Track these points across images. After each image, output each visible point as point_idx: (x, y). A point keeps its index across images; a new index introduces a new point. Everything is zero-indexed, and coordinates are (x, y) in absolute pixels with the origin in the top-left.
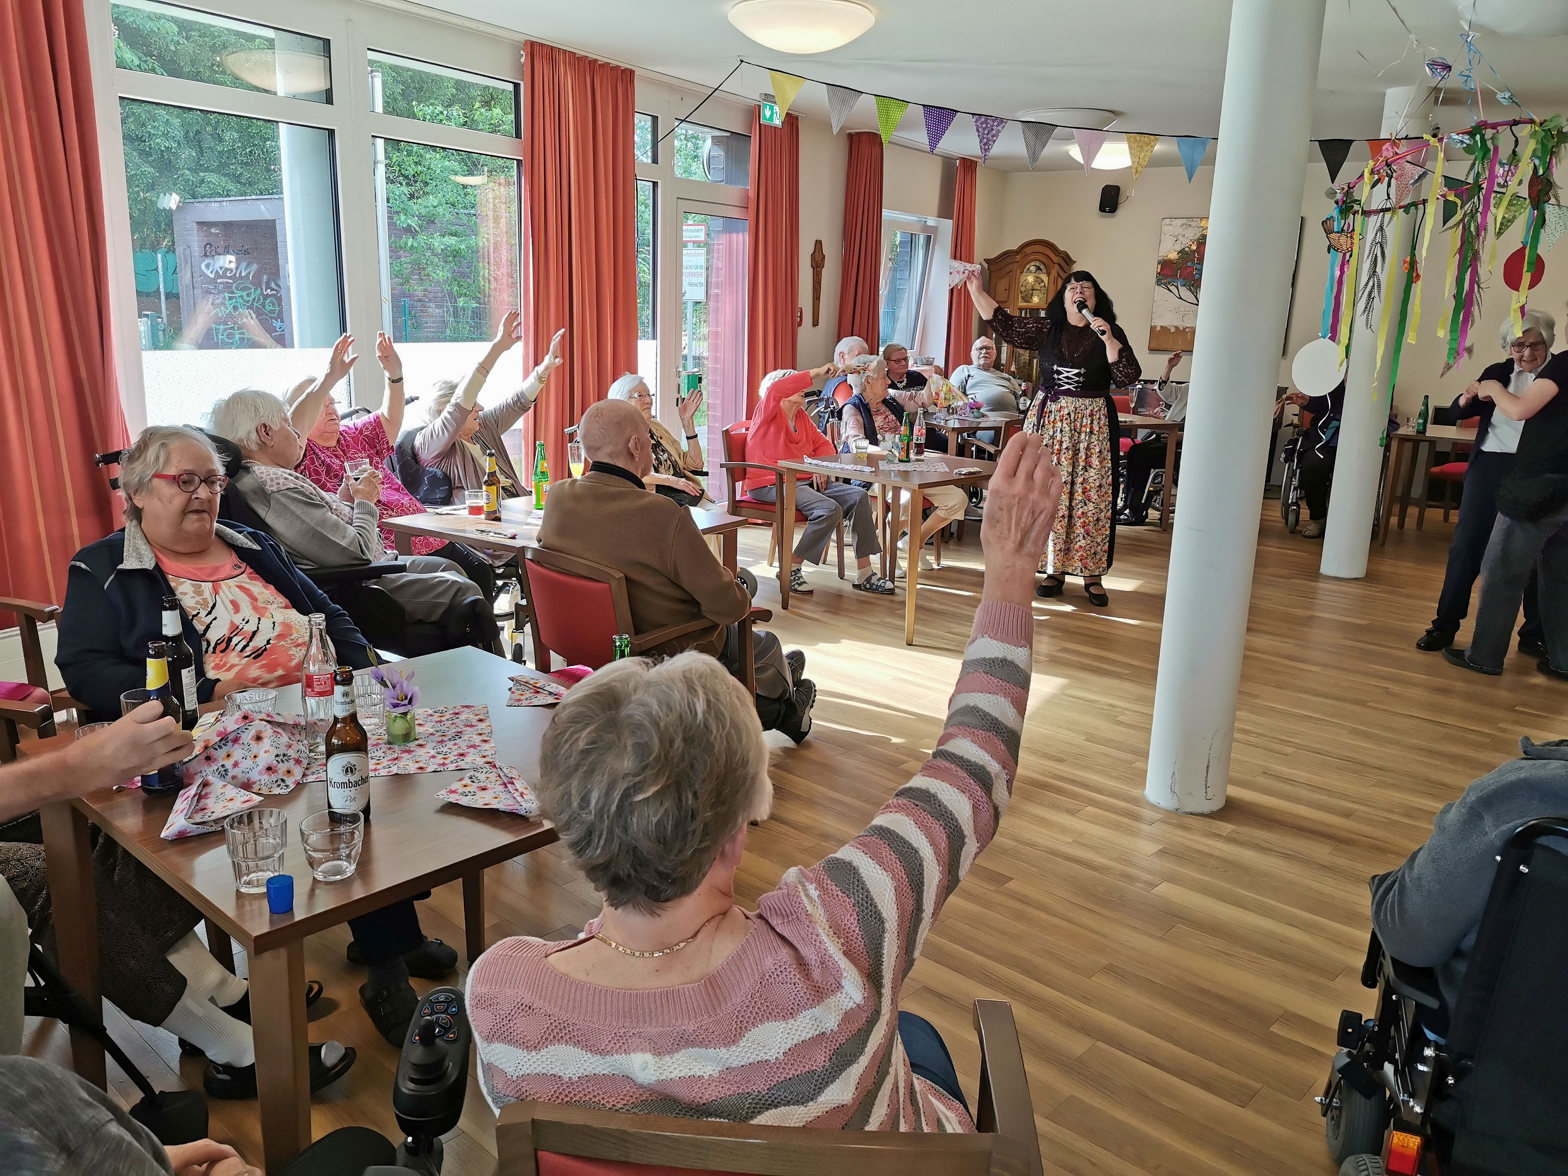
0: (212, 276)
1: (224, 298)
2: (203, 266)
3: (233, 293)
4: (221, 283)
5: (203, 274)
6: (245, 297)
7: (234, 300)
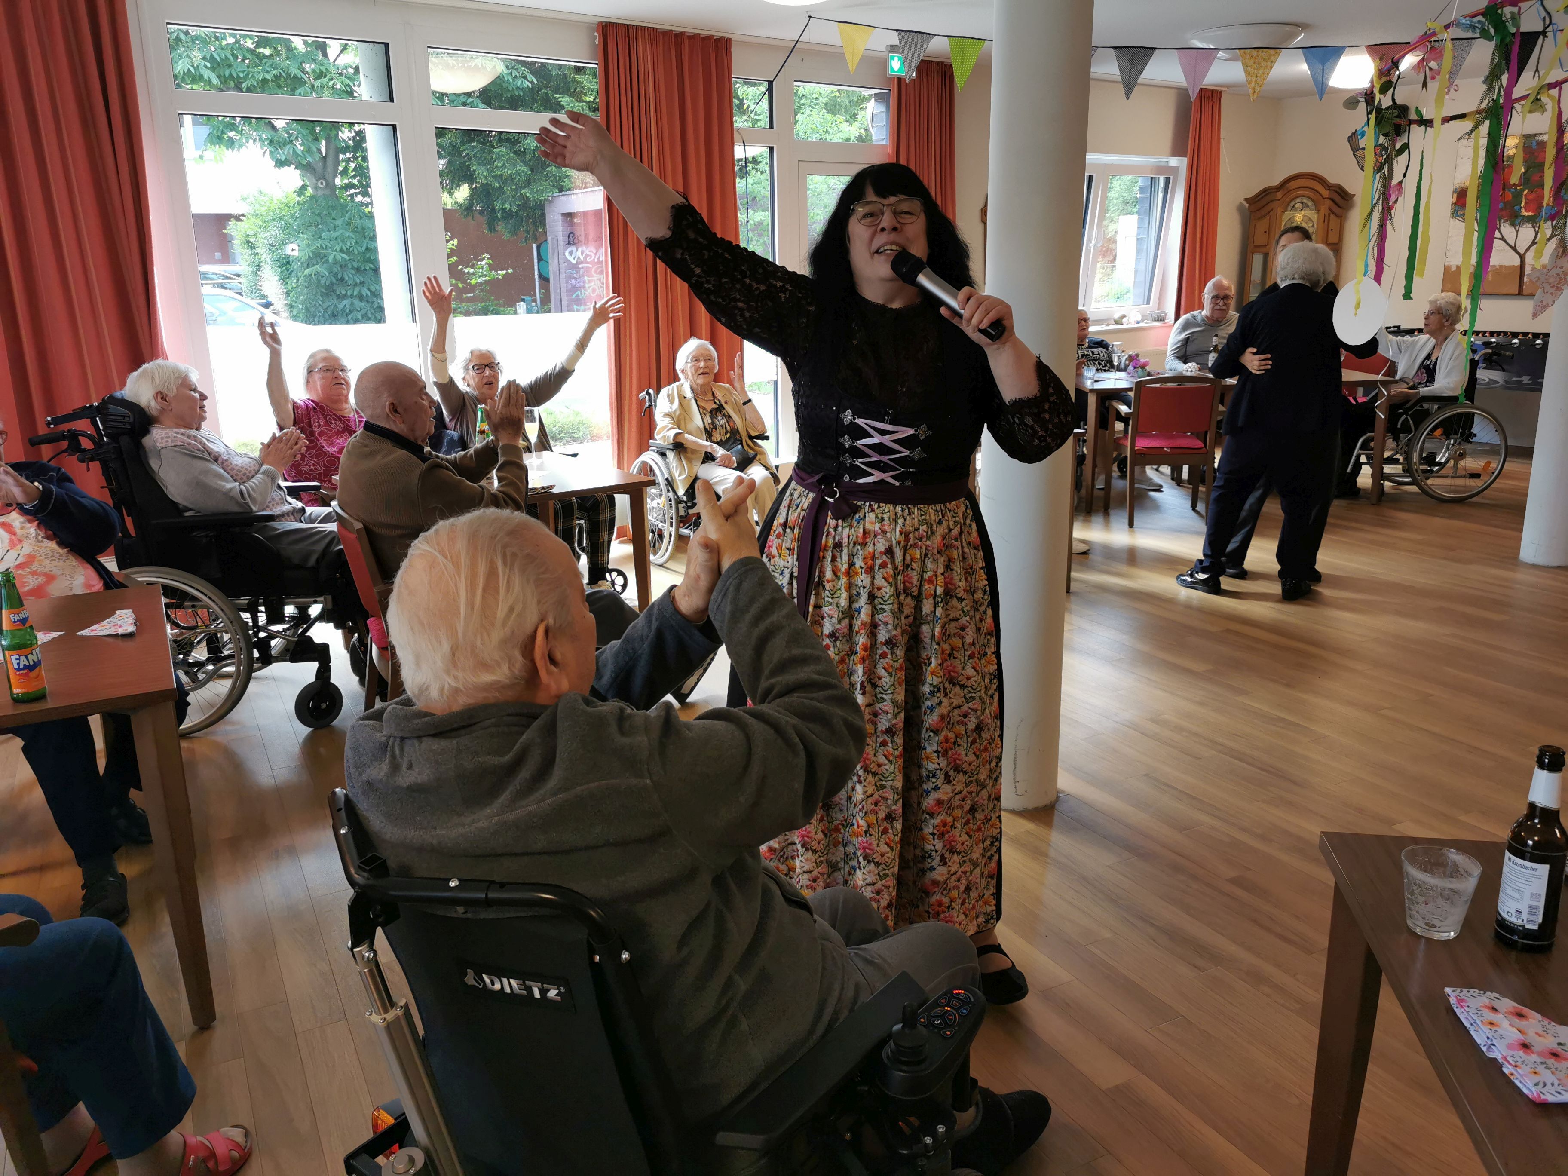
0: (574, 262)
1: (585, 282)
2: (567, 253)
3: (593, 276)
4: (582, 268)
5: (566, 261)
6: (602, 280)
7: (593, 283)
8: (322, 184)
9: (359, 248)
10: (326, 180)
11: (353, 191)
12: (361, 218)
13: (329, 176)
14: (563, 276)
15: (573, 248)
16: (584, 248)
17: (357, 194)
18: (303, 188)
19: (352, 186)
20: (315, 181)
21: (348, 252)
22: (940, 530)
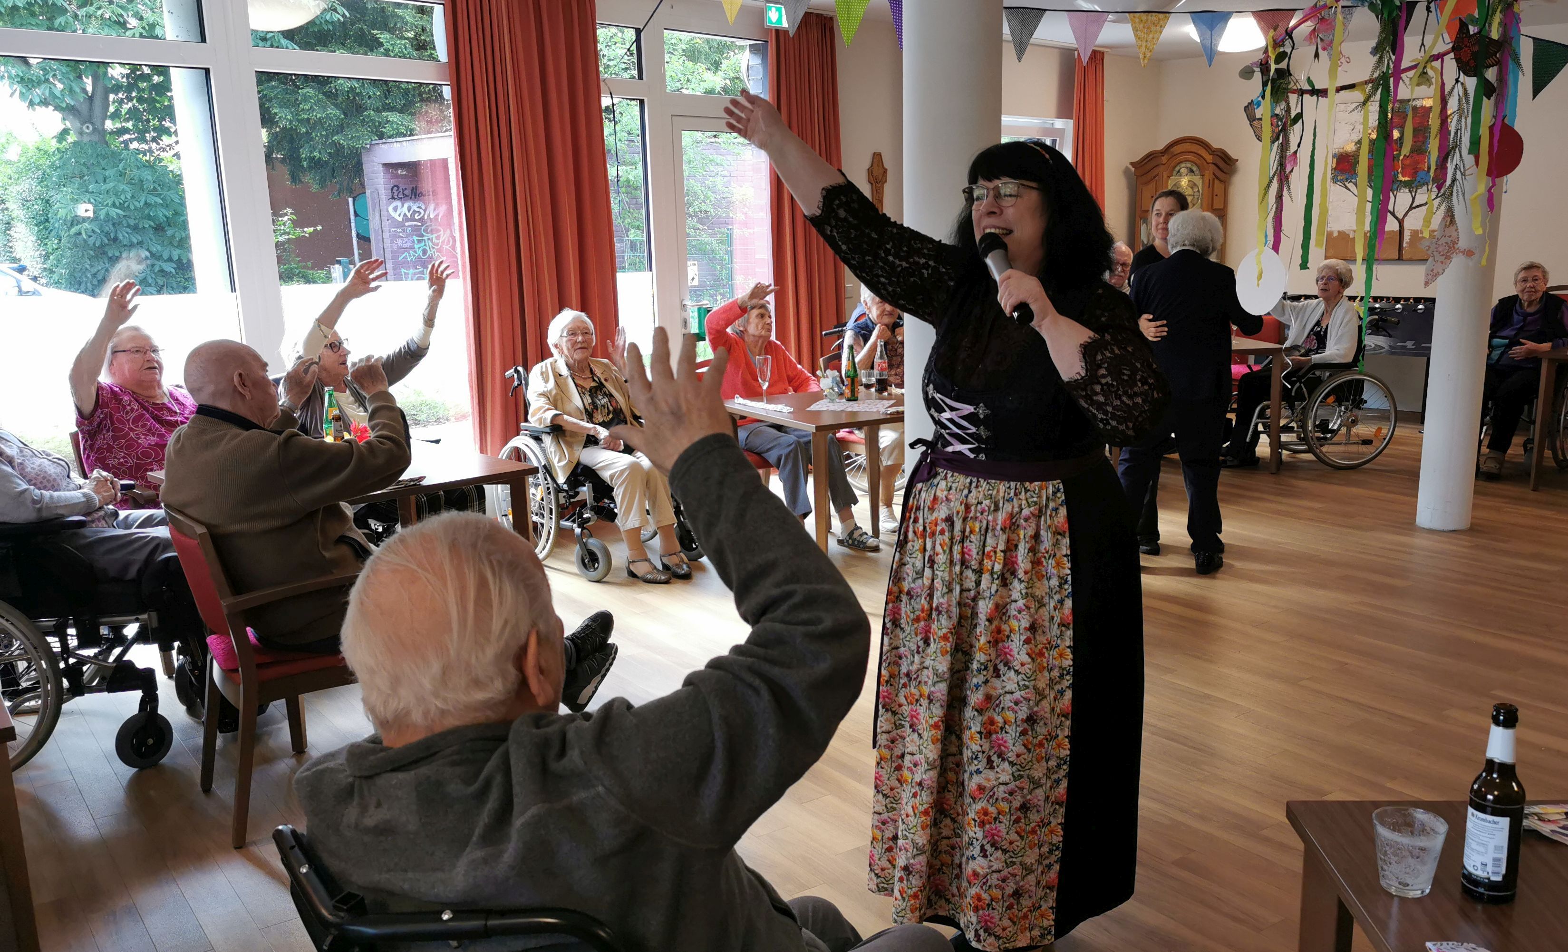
0: (400, 219)
1: (413, 242)
2: (390, 209)
3: (423, 236)
4: (409, 226)
5: (390, 218)
6: (434, 240)
7: (423, 244)
8: (88, 129)
9: (136, 203)
10: (92, 123)
11: (127, 137)
12: (138, 168)
13: (97, 118)
14: (386, 235)
15: (398, 203)
16: (410, 203)
17: (132, 140)
18: (65, 132)
19: (126, 131)
20: (79, 125)
21: (122, 207)
22: (1008, 507)
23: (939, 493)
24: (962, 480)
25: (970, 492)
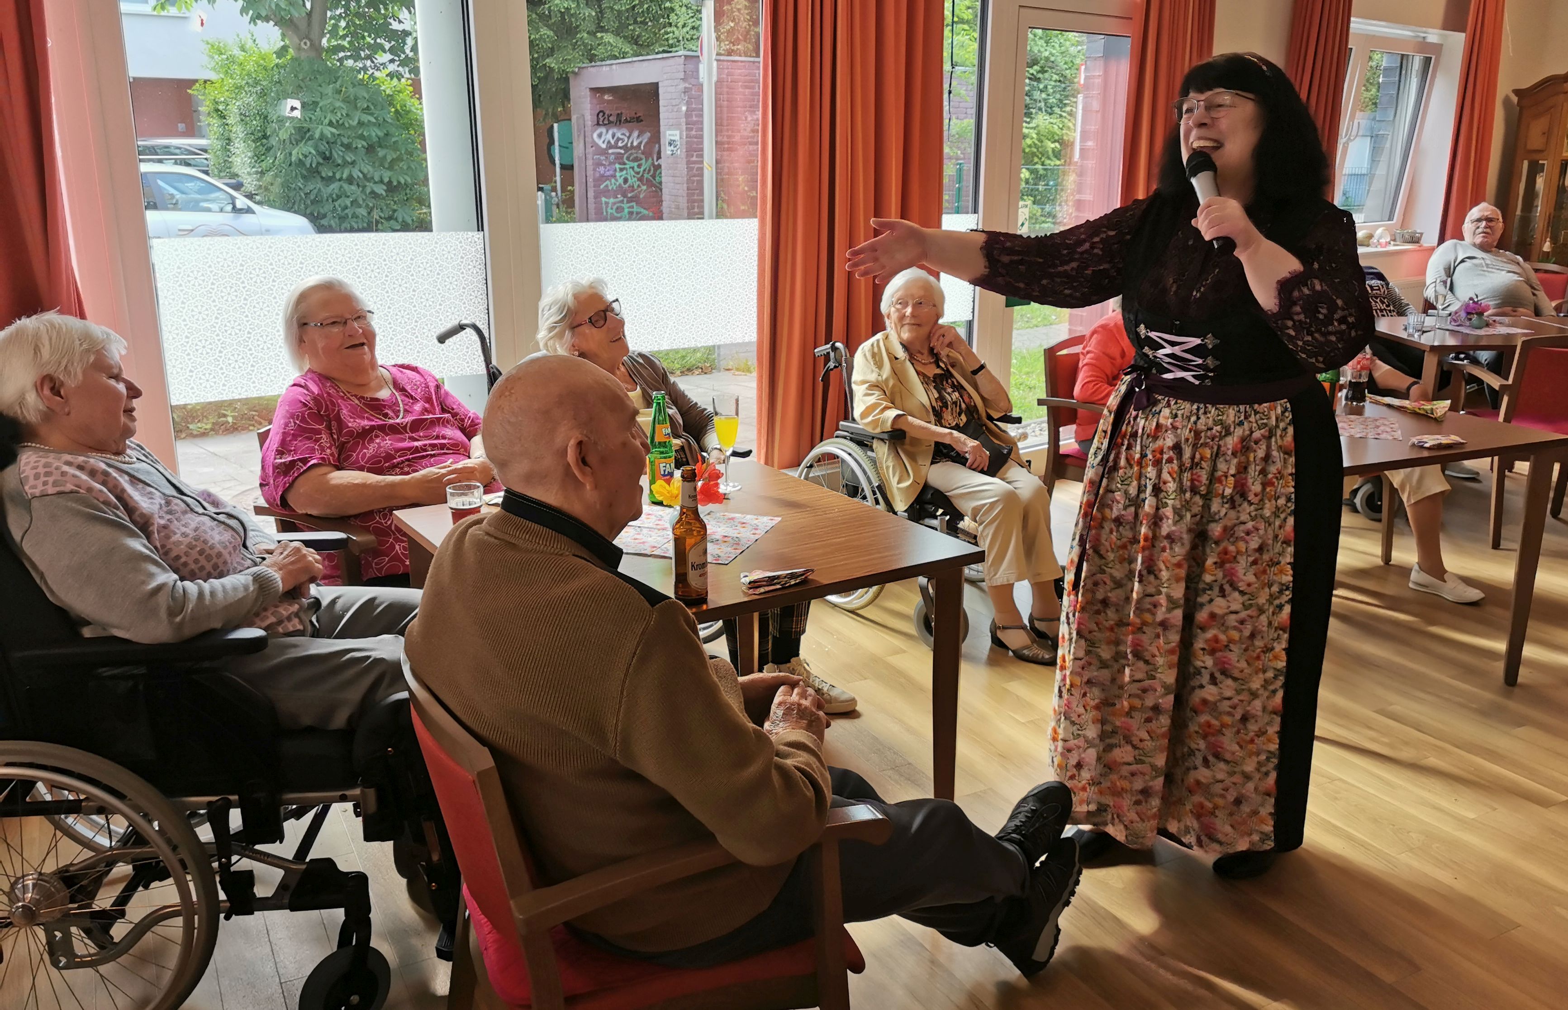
0: (604, 146)
1: (615, 170)
2: (595, 136)
3: (625, 164)
4: (613, 153)
5: (594, 145)
6: (636, 168)
7: (625, 172)
8: (306, 45)
9: (351, 122)
10: (310, 40)
11: (341, 54)
12: (354, 86)
13: (314, 34)
14: (590, 162)
15: (603, 130)
16: (615, 130)
17: (347, 58)
18: (284, 49)
19: (342, 48)
20: (296, 40)
21: (338, 125)
22: (1239, 432)
23: (1162, 421)
24: (1186, 407)
25: (1198, 418)
